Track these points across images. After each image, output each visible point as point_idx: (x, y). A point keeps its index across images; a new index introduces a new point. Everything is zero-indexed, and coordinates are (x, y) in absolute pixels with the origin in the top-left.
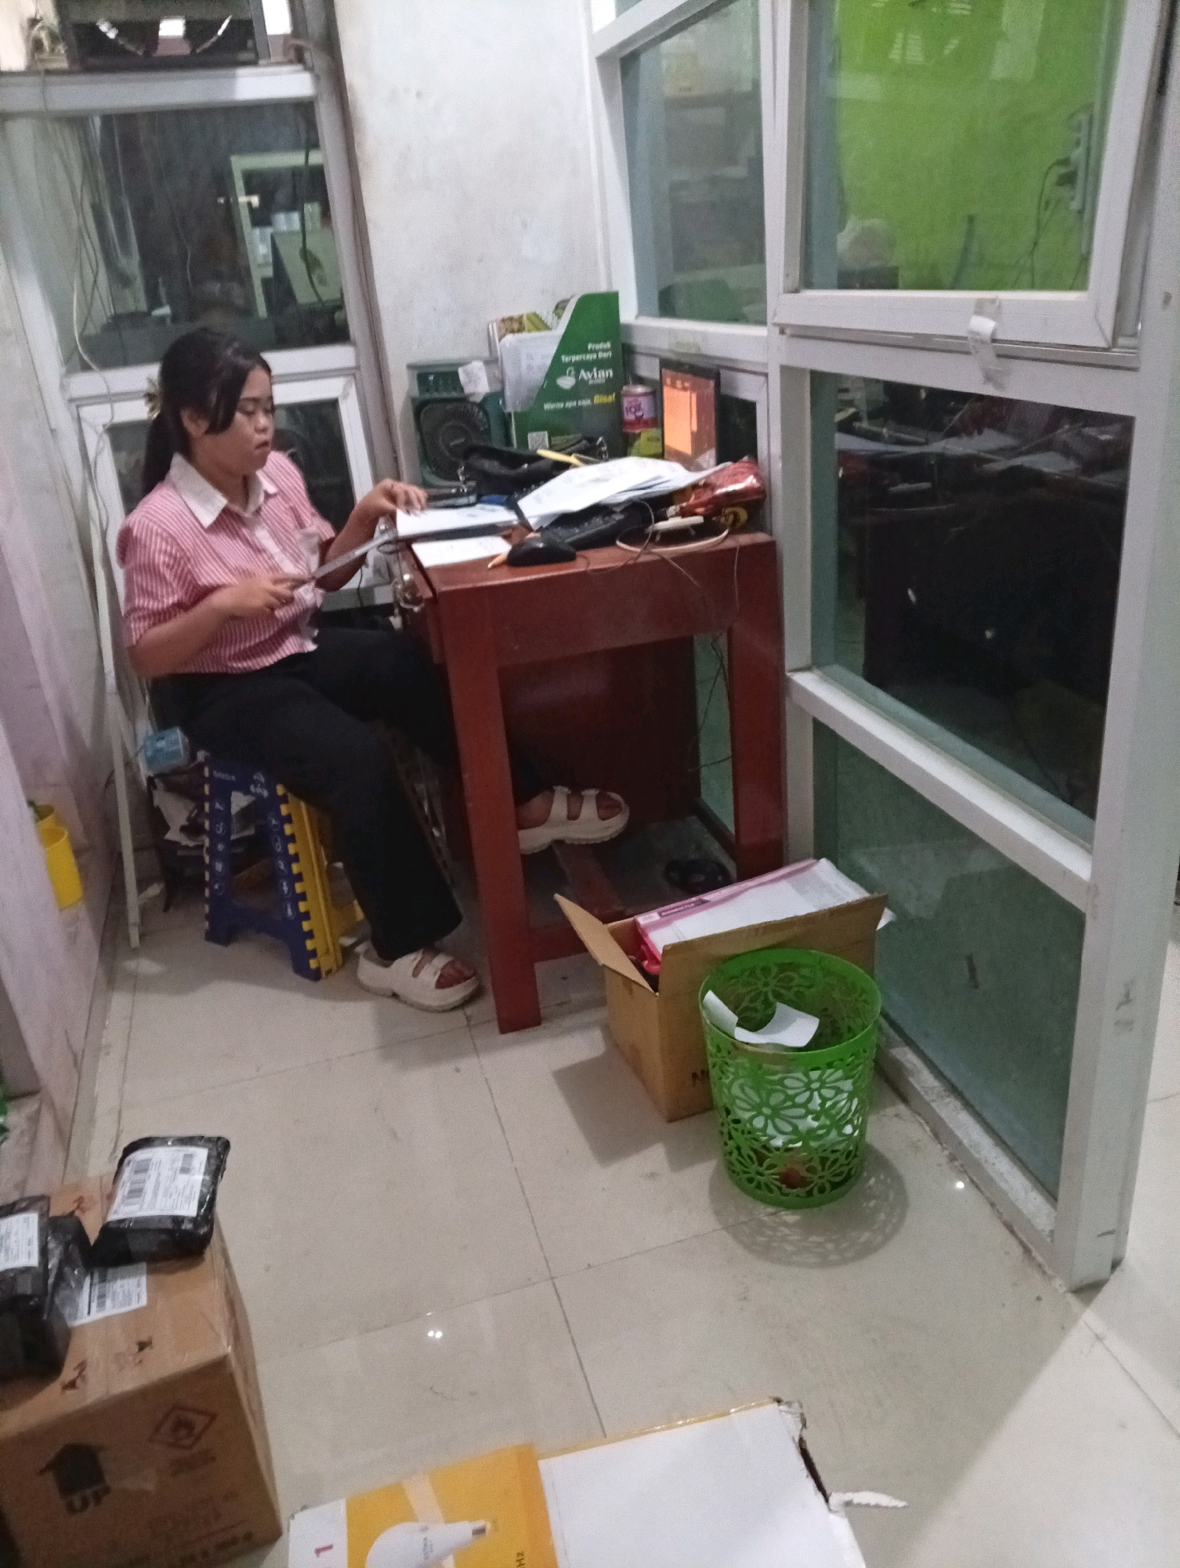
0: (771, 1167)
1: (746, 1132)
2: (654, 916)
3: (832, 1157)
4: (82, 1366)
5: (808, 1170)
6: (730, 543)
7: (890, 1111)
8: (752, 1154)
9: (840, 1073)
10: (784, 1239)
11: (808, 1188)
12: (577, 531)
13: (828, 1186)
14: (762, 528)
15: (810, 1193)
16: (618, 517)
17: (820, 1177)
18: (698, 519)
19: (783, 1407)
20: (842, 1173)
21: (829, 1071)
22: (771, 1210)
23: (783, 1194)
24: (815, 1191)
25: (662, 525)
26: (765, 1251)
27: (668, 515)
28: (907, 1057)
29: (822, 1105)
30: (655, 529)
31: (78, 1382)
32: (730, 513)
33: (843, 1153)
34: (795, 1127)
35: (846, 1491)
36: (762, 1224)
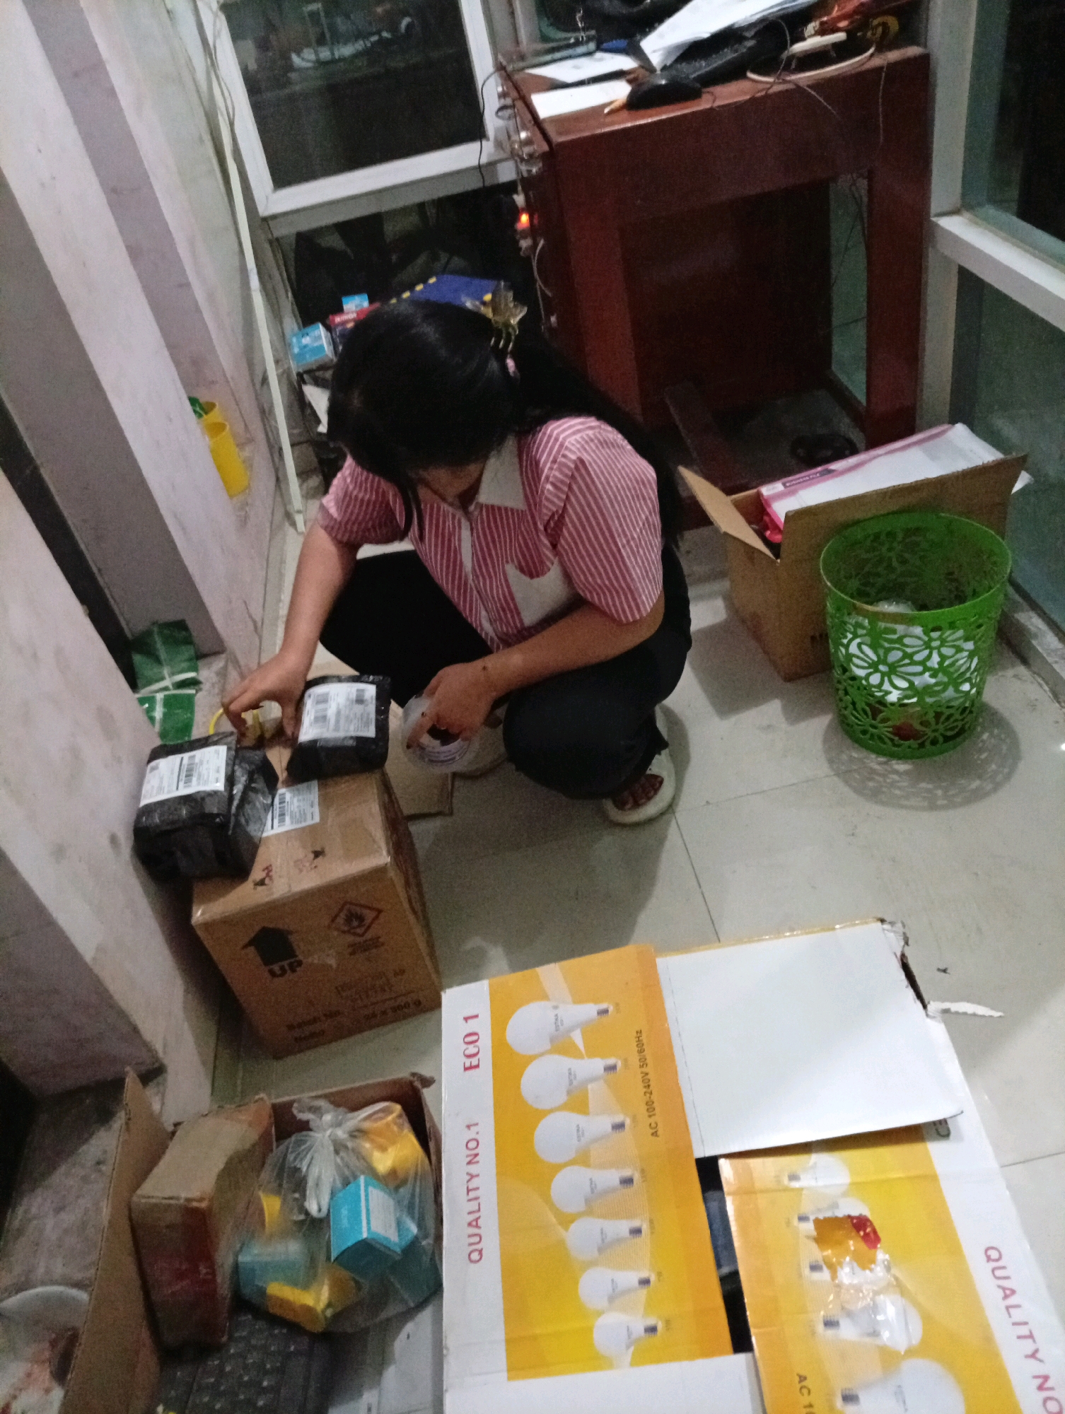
0: (884, 720)
1: (861, 688)
2: (778, 487)
3: (947, 712)
4: (268, 869)
5: (921, 723)
6: (878, 61)
7: (1010, 672)
8: (867, 709)
9: (960, 633)
10: (893, 784)
11: (919, 741)
12: (703, 63)
13: (941, 739)
14: (914, 41)
15: (922, 745)
16: (750, 43)
17: (935, 731)
18: (841, 36)
19: (886, 926)
20: (957, 726)
21: (948, 632)
22: (882, 759)
23: (895, 745)
24: (927, 744)
25: (799, 47)
26: (875, 795)
27: (806, 35)
28: (1032, 621)
29: (941, 663)
30: (790, 53)
31: (267, 881)
32: (879, 25)
33: (957, 709)
34: (911, 684)
35: (943, 1001)
36: (873, 771)
